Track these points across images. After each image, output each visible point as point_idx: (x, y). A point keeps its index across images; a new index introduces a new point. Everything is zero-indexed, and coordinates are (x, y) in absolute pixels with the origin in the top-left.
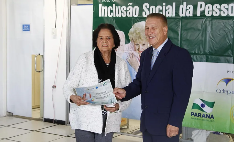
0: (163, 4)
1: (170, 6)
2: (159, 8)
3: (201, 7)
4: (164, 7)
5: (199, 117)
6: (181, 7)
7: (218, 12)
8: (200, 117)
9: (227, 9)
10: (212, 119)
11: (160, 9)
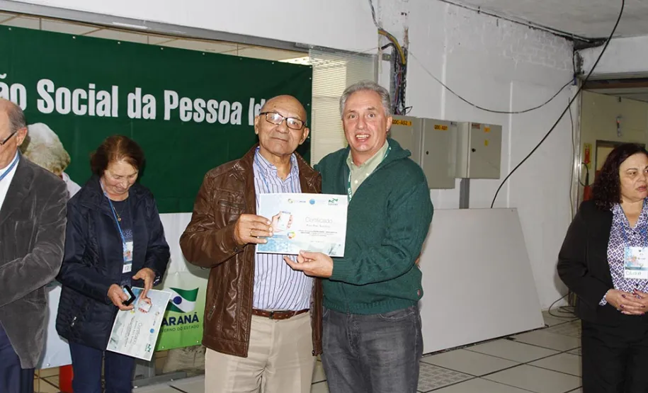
0: (88, 86)
1: (106, 94)
2: (80, 95)
3: (171, 103)
4: (92, 93)
5: (170, 325)
6: (131, 97)
7: (202, 113)
8: (174, 324)
9: (217, 110)
10: (195, 322)
11: (82, 97)
